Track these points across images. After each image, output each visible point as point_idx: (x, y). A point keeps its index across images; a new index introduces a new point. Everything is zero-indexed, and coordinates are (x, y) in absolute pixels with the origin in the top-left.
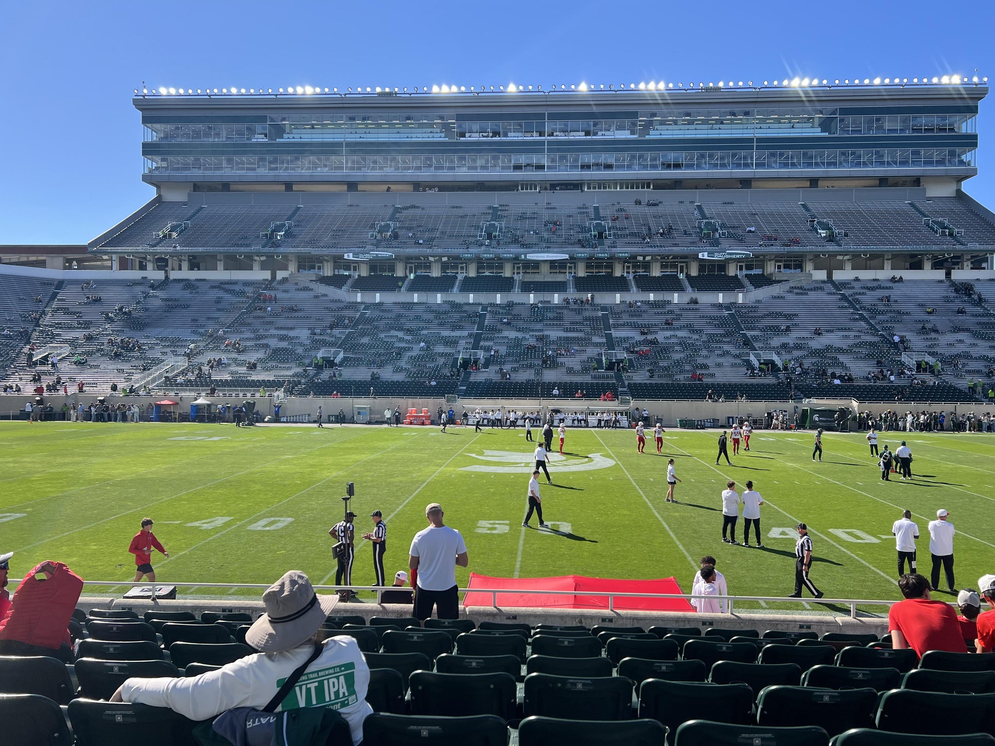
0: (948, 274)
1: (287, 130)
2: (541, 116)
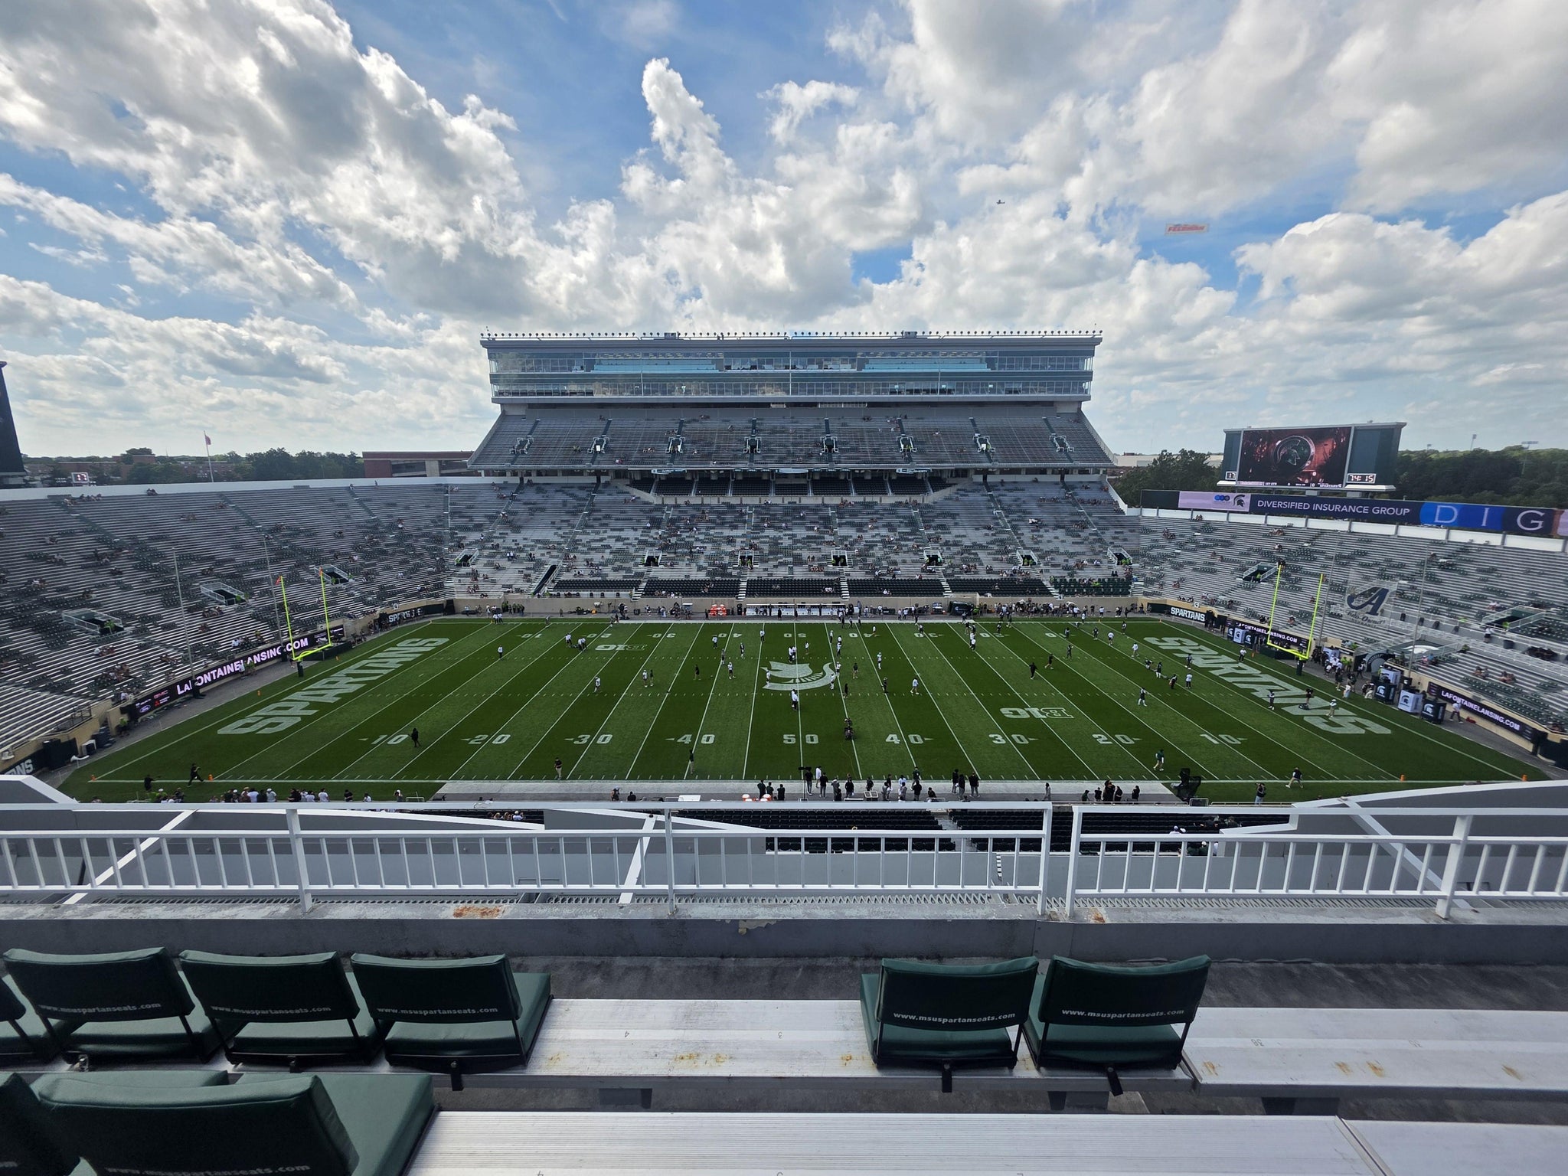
0: (1062, 478)
1: (598, 364)
2: (787, 354)
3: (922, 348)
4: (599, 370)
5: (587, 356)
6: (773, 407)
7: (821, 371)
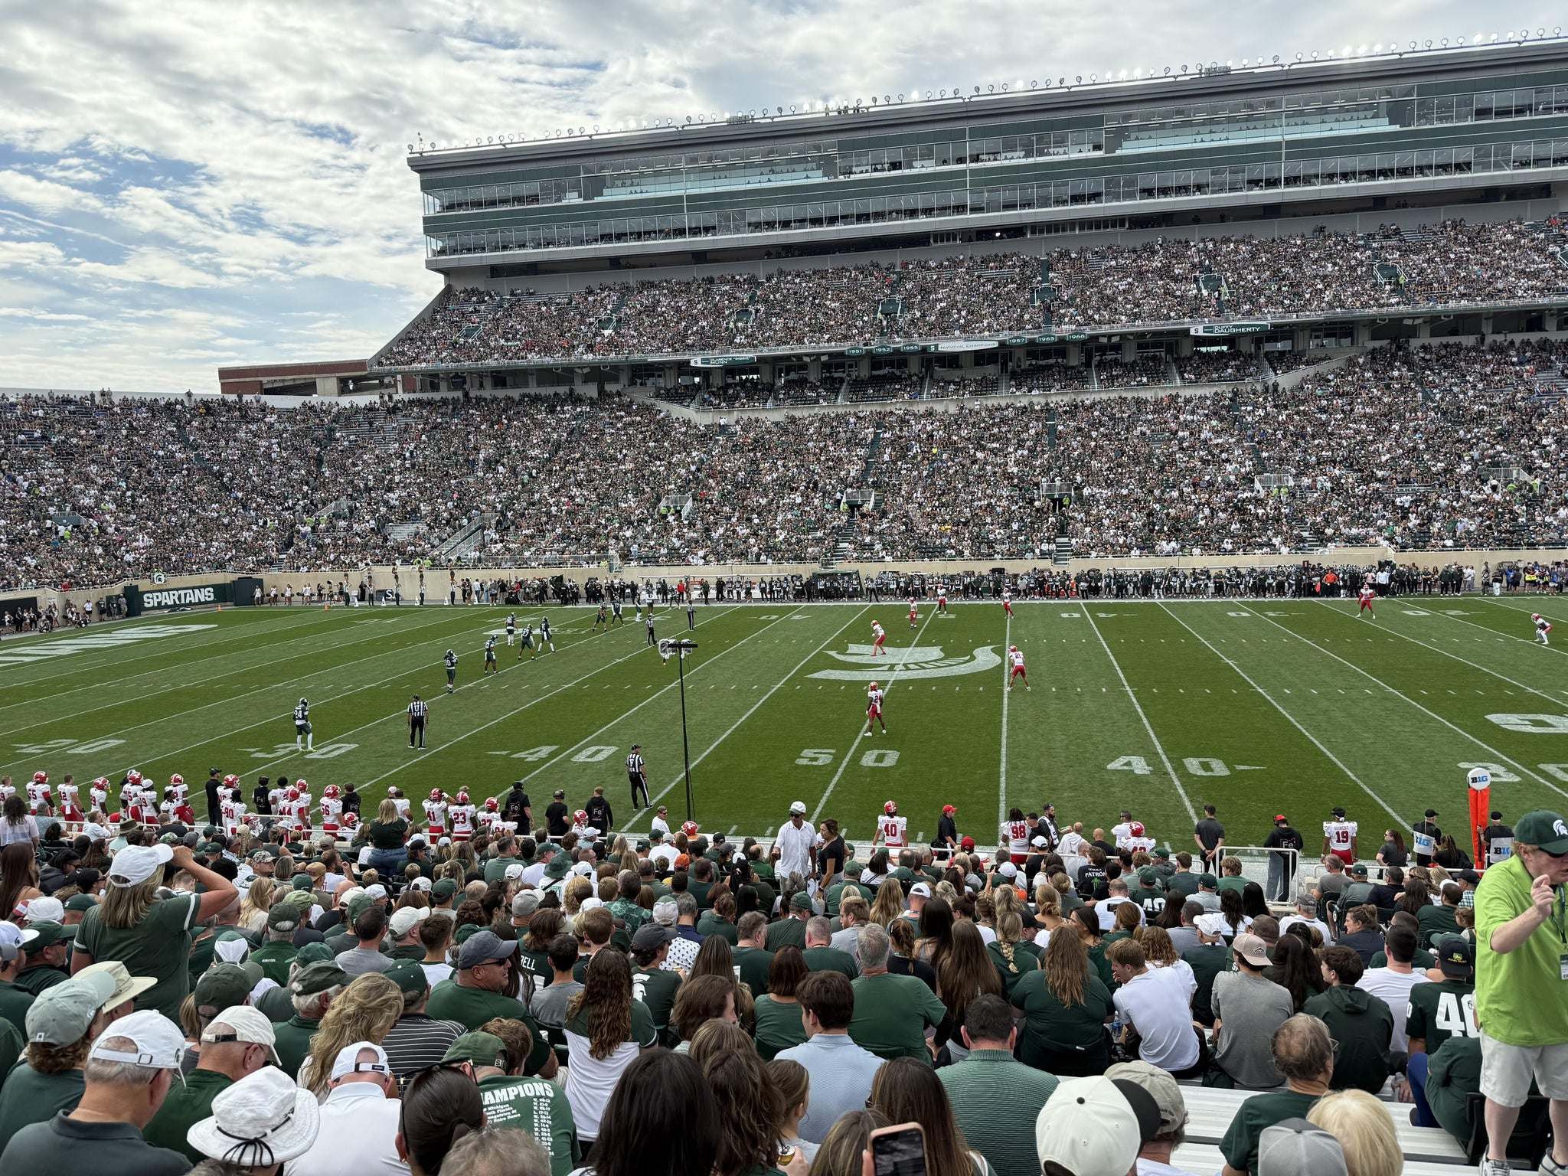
1: (608, 184)
2: (960, 134)
3: (1244, 96)
4: (609, 196)
5: (587, 171)
6: (935, 241)
7: (1030, 160)
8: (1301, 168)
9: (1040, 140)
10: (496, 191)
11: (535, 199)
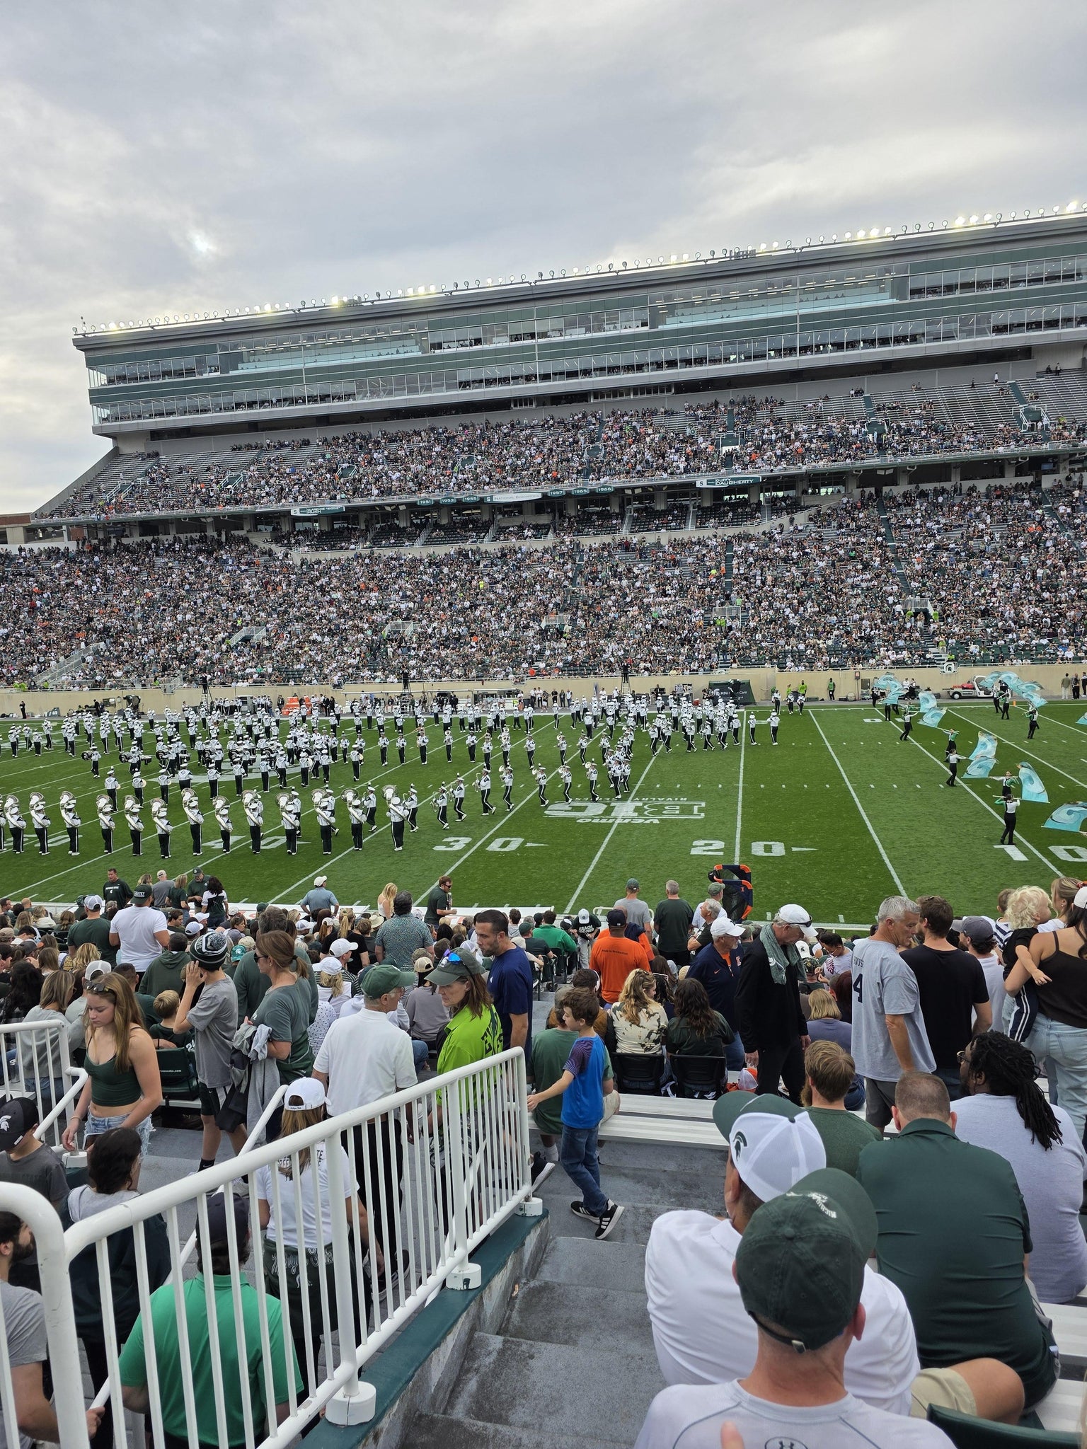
3: (764, 276)
4: (243, 370)
5: (224, 348)
6: (515, 405)
7: (589, 336)
8: (814, 338)
9: (596, 319)
10: (149, 368)
11: (191, 372)
